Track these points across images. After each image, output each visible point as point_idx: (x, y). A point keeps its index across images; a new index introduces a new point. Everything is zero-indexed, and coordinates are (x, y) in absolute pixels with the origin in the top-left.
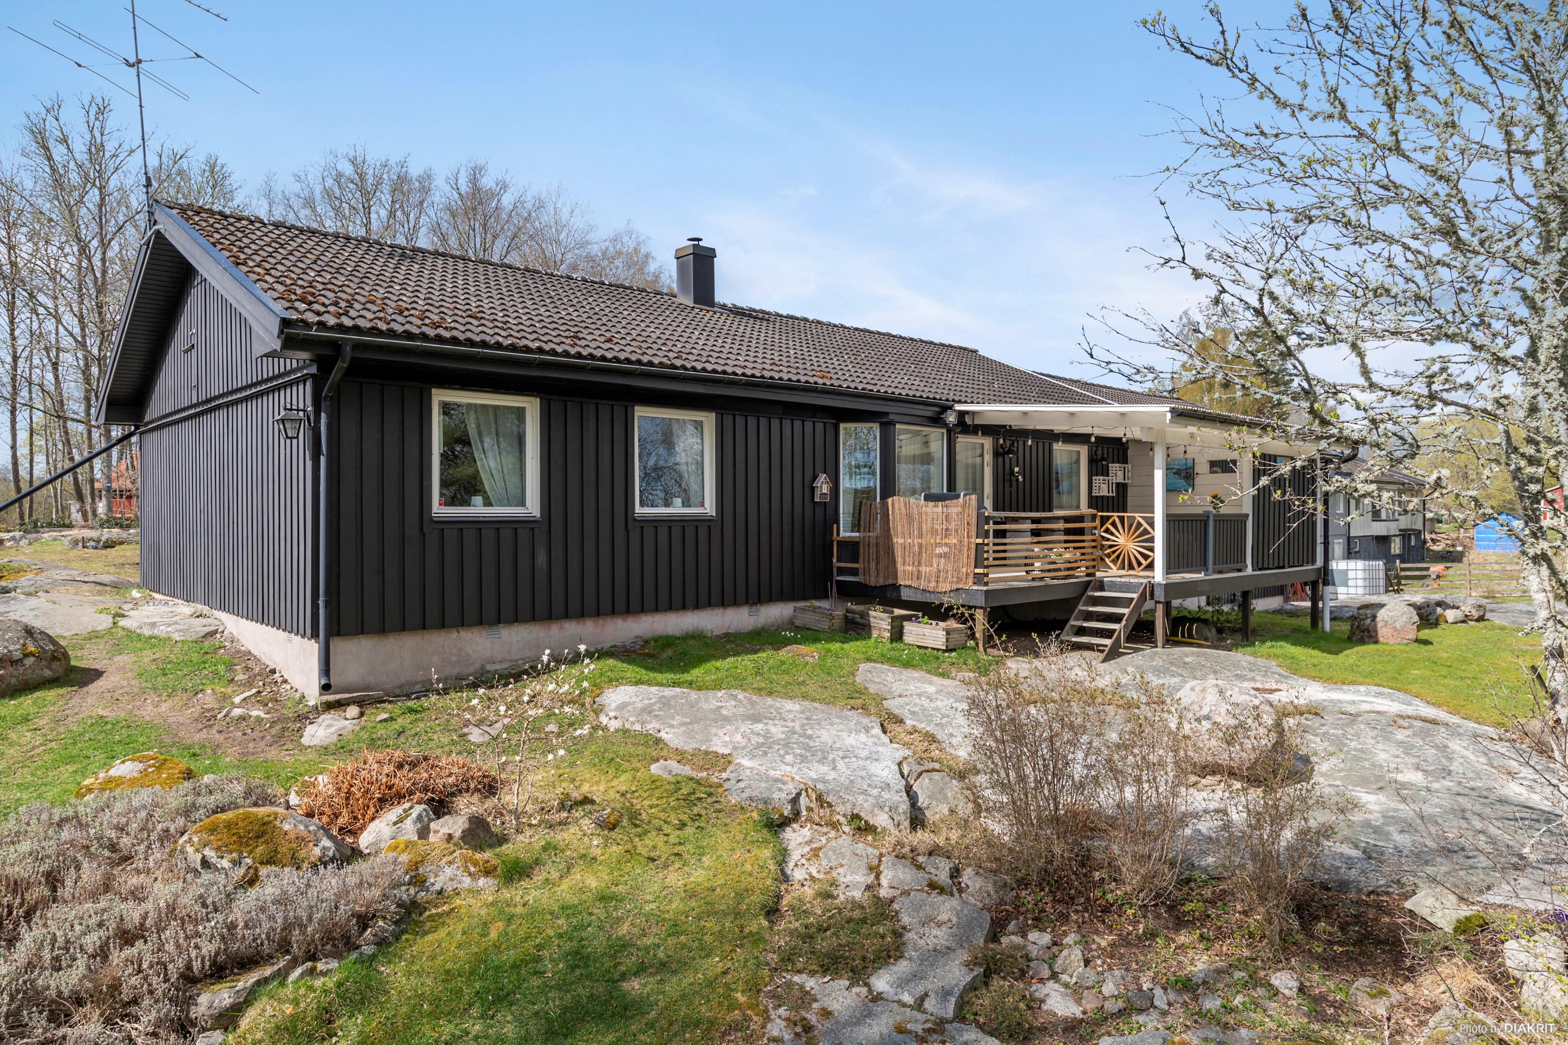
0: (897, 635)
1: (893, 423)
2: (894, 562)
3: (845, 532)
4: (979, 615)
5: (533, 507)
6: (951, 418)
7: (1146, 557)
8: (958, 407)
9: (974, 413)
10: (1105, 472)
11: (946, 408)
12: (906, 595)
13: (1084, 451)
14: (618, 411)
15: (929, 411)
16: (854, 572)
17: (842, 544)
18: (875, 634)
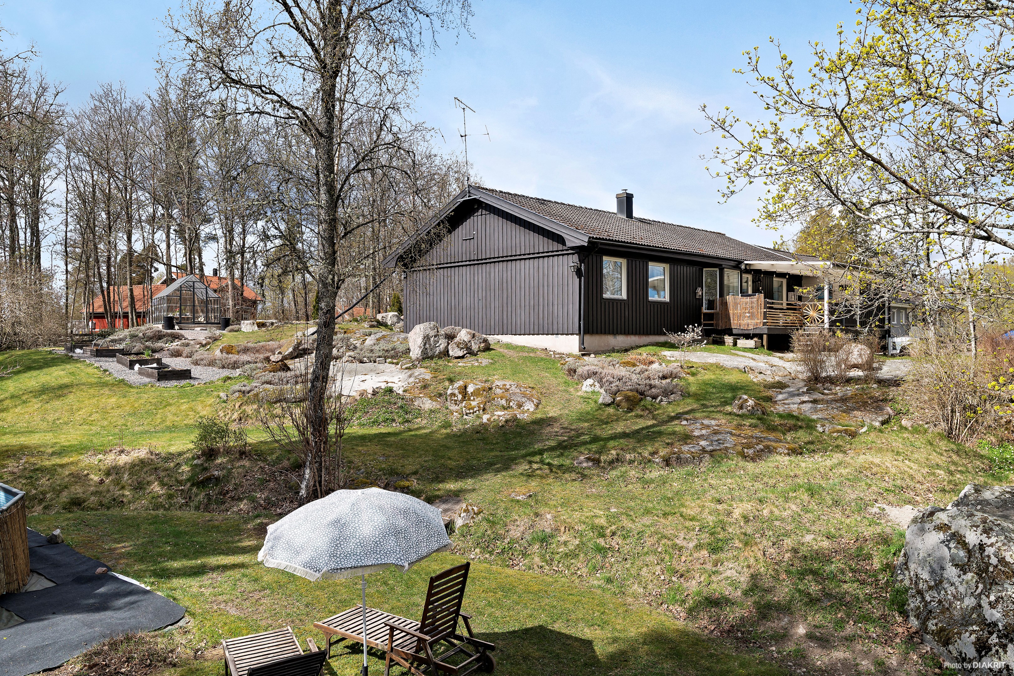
0: (735, 344)
1: (724, 268)
2: (730, 320)
3: (704, 310)
4: (765, 337)
5: (624, 296)
6: (743, 267)
7: (821, 319)
8: (746, 262)
9: (750, 264)
10: (793, 290)
11: (740, 262)
12: (735, 332)
13: (785, 281)
14: (645, 263)
15: (733, 263)
16: (712, 325)
17: (705, 314)
18: (726, 344)
